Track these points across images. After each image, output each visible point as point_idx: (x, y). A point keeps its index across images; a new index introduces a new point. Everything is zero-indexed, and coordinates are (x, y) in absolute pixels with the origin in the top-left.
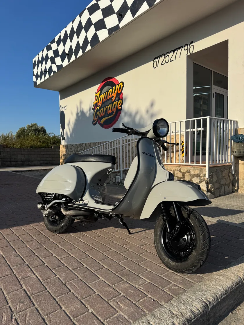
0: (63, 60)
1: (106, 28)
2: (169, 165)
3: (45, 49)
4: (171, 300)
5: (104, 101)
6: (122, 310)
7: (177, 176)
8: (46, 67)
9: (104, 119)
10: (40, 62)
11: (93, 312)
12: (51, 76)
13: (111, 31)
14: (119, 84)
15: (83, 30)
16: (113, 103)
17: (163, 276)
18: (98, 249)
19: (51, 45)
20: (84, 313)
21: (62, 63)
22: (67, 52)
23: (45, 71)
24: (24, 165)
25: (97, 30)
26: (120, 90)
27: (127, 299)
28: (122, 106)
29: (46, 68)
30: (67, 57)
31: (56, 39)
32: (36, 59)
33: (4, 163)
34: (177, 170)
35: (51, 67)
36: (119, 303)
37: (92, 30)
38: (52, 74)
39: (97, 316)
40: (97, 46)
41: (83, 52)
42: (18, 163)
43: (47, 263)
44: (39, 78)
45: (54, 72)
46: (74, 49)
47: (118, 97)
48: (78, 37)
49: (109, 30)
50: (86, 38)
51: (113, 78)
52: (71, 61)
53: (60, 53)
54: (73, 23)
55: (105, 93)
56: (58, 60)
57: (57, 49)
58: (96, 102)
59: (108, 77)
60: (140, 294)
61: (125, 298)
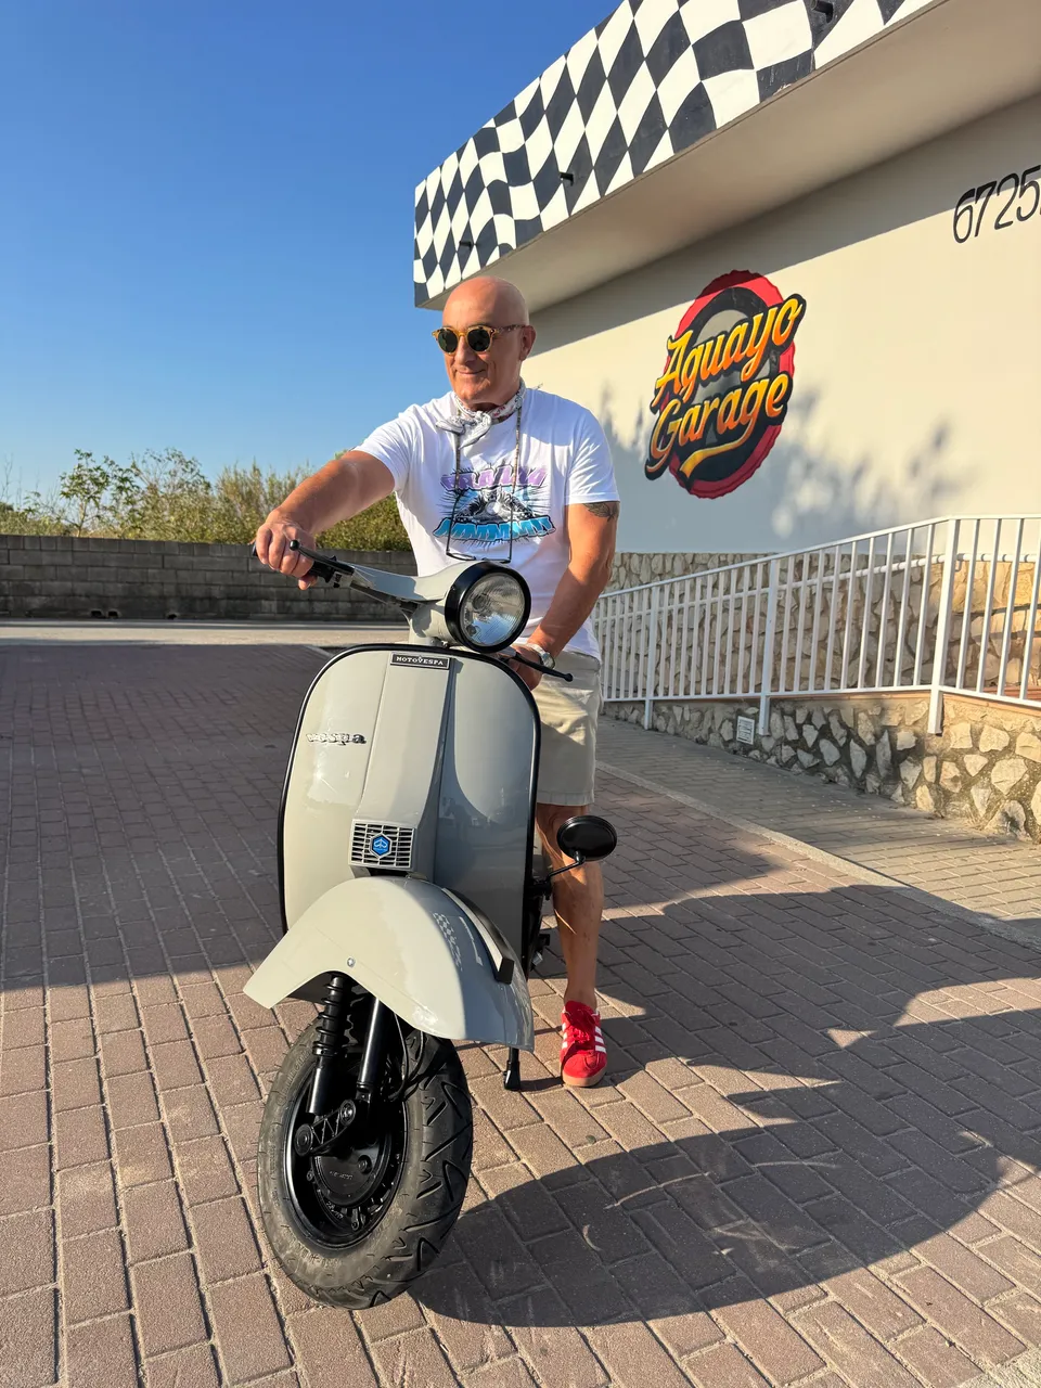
0: (543, 199)
1: (752, 67)
2: (991, 704)
3: (471, 144)
4: (1014, 1355)
5: (704, 377)
6: (839, 1358)
7: (1025, 759)
8: (468, 227)
9: (698, 456)
10: (448, 200)
11: (740, 1344)
12: (488, 264)
13: (771, 80)
14: (780, 306)
15: (644, 69)
16: (745, 386)
17: (980, 1249)
18: (720, 1086)
19: (498, 129)
20: (710, 1343)
21: (541, 210)
22: (563, 167)
23: (467, 243)
24: (359, 617)
25: (706, 71)
26: (782, 331)
27: (853, 1317)
28: (789, 403)
29: (468, 230)
30: (561, 187)
31: (522, 102)
32: (429, 186)
33: (288, 604)
34: (1029, 729)
35: (490, 226)
36: (826, 1331)
37: (684, 73)
38: (495, 256)
39: (754, 1361)
40: (702, 147)
41: (637, 169)
42: (337, 609)
43: (551, 1116)
44: (438, 270)
45: (505, 248)
46: (595, 153)
47: (771, 362)
48: (618, 100)
49: (764, 75)
50: (655, 105)
51: (757, 276)
52: (581, 204)
53: (535, 165)
54: (598, 34)
55: (715, 339)
56: (523, 200)
57: (523, 148)
58: (668, 377)
59: (734, 272)
60: (898, 1309)
61: (845, 1314)
